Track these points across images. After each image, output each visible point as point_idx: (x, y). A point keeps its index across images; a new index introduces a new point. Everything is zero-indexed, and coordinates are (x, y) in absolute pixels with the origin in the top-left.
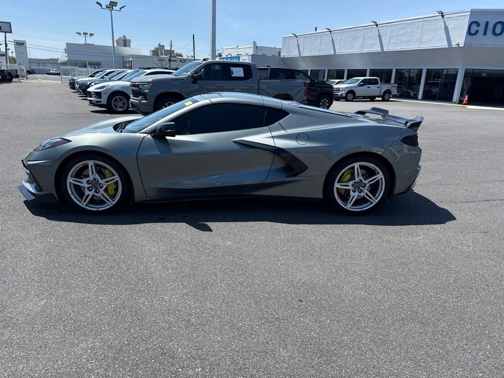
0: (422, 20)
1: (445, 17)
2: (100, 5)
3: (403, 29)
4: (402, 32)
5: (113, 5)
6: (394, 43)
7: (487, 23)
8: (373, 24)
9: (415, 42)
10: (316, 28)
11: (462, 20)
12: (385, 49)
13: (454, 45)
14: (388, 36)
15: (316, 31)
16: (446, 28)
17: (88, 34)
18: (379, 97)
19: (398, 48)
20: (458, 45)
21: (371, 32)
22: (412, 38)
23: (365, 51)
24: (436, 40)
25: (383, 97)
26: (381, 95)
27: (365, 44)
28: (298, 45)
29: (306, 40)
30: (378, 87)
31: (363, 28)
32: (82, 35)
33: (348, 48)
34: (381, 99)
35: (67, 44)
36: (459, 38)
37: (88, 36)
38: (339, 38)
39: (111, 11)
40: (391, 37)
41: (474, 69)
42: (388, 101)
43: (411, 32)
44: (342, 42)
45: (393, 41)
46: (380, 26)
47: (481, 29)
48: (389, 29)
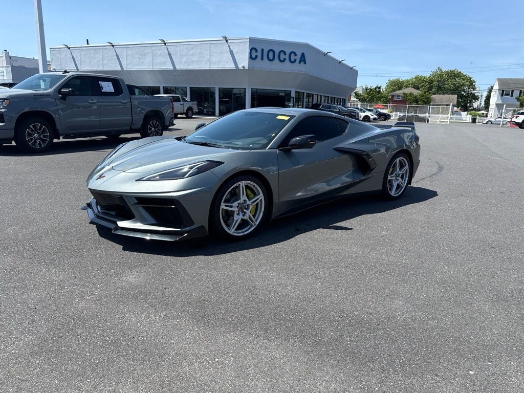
0: (209, 42)
1: (229, 41)
3: (192, 49)
4: (191, 52)
6: (186, 62)
7: (263, 50)
8: (161, 42)
9: (206, 62)
10: (87, 40)
11: (244, 45)
12: (178, 68)
13: (240, 67)
14: (179, 55)
15: (88, 44)
16: (231, 52)
18: (182, 114)
19: (191, 67)
20: (244, 67)
21: (160, 49)
22: (202, 59)
23: (157, 68)
24: (224, 62)
25: (186, 114)
26: (185, 112)
27: (156, 61)
28: (73, 58)
29: (83, 53)
30: (181, 105)
31: (151, 45)
33: (137, 65)
34: (185, 116)
36: (244, 62)
38: (125, 54)
40: (181, 56)
41: (257, 89)
42: (191, 118)
43: (200, 53)
44: (128, 58)
45: (184, 60)
46: (169, 44)
47: (259, 54)
48: (178, 48)
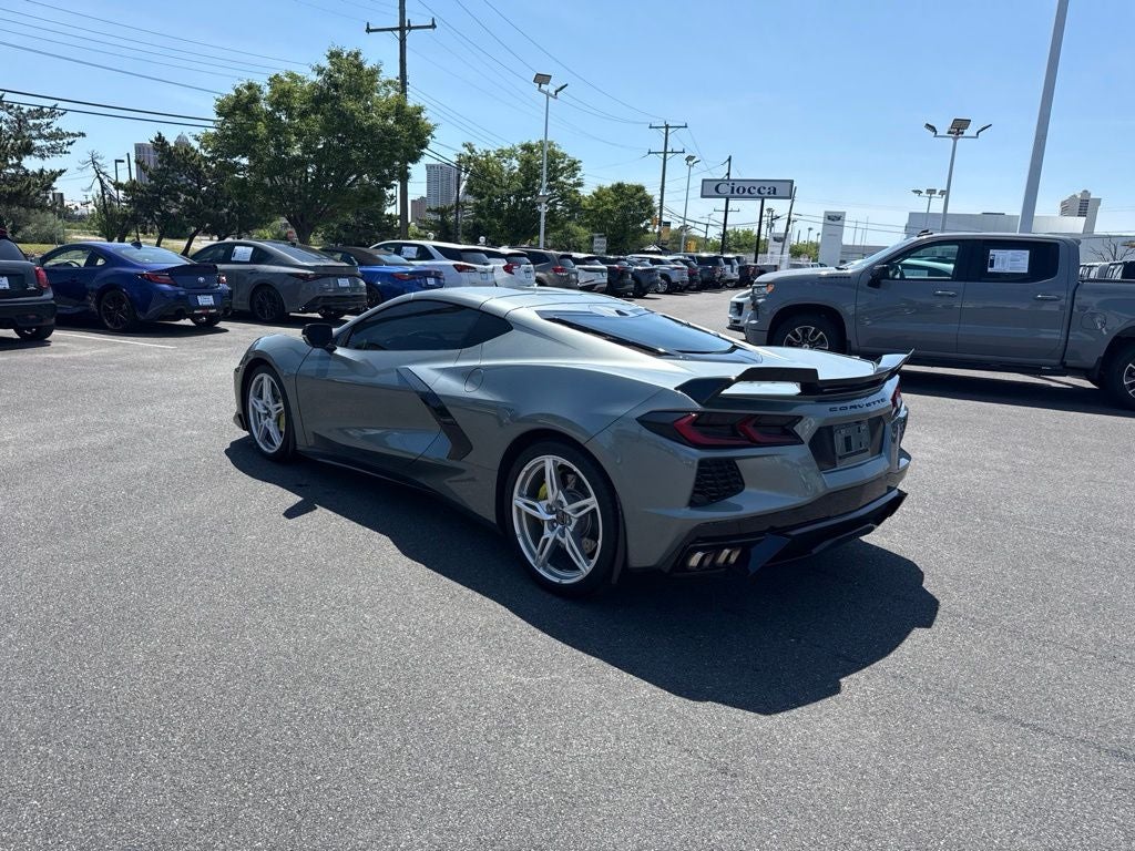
2: (933, 128)
5: (959, 127)
17: (938, 191)
32: (924, 193)
35: (911, 214)
37: (937, 195)
39: (955, 139)
